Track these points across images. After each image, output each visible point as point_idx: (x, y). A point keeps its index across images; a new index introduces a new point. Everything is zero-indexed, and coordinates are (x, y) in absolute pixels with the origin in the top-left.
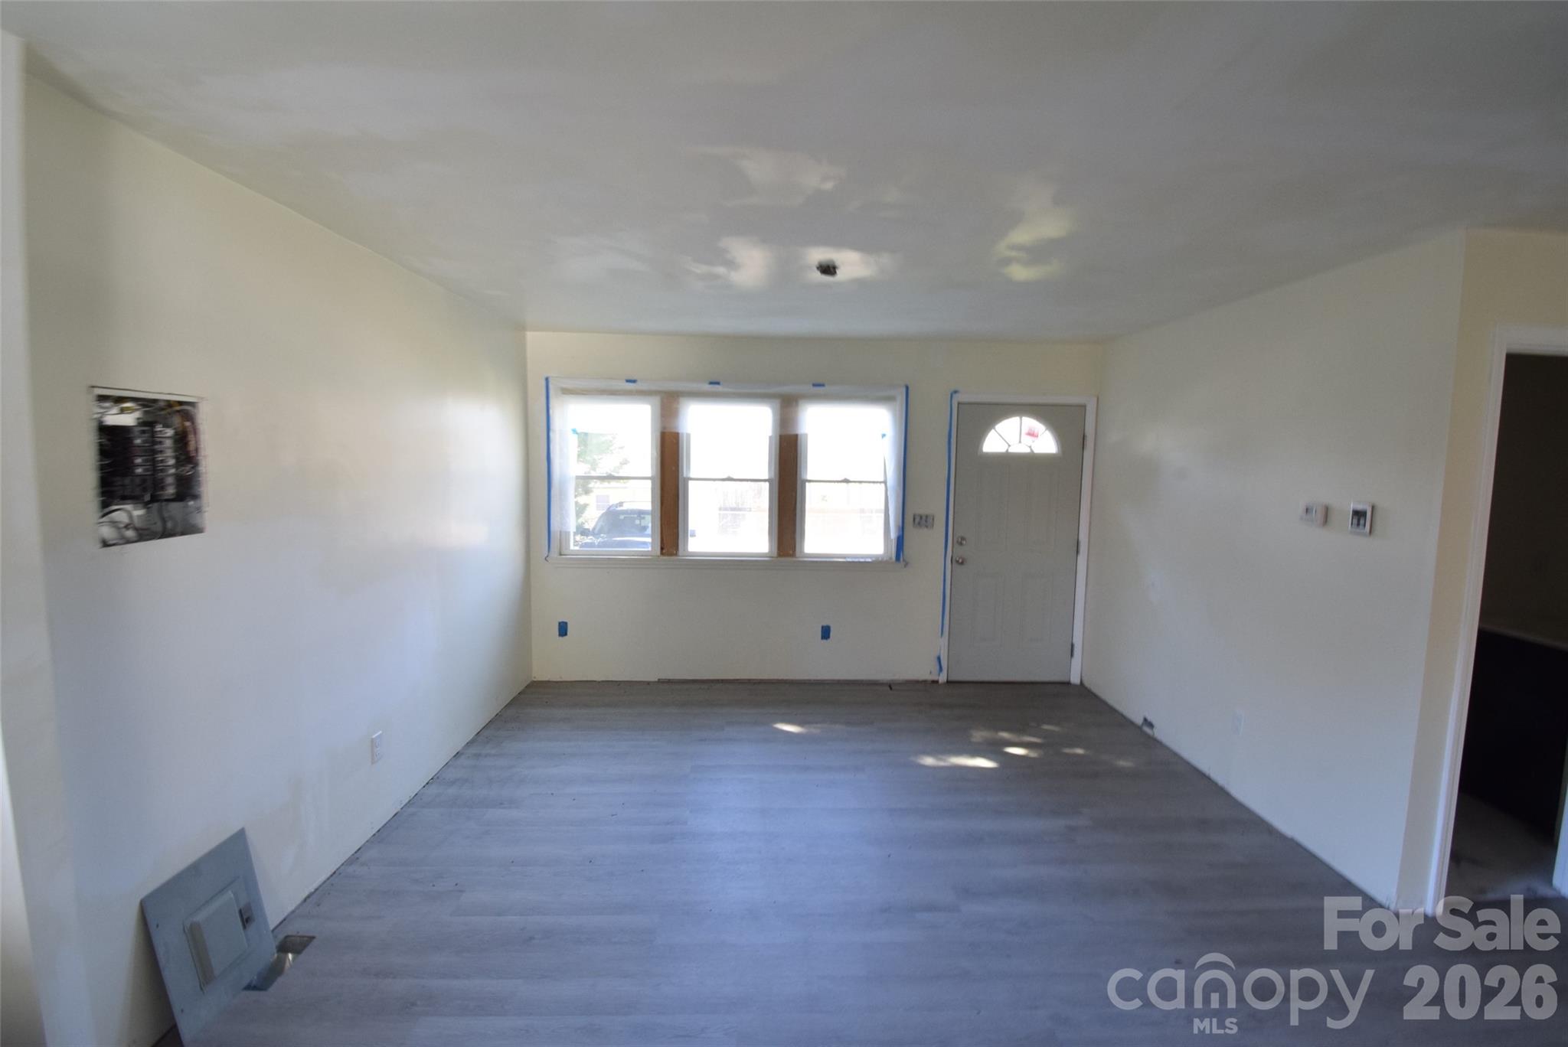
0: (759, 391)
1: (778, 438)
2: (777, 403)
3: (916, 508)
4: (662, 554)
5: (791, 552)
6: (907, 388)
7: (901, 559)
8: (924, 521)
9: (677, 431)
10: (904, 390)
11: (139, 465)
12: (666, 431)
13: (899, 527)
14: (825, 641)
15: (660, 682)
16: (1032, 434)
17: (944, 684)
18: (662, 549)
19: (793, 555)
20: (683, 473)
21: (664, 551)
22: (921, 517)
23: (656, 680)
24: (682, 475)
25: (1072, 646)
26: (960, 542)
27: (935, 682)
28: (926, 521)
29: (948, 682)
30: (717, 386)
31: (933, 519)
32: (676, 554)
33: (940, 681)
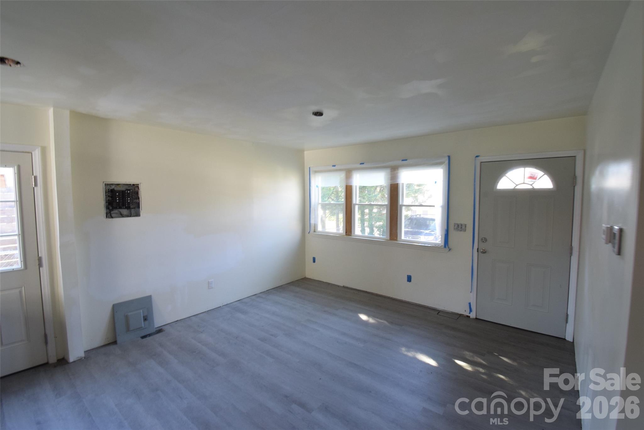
0: (379, 165)
1: (390, 186)
2: (389, 171)
3: (456, 220)
4: (346, 235)
5: (395, 238)
6: (449, 157)
7: (447, 247)
8: (460, 227)
9: (351, 185)
10: (447, 158)
11: (117, 200)
12: (348, 185)
13: (446, 230)
14: (409, 282)
15: (344, 287)
16: (532, 177)
17: (473, 319)
18: (346, 233)
19: (396, 240)
20: (353, 202)
21: (347, 234)
22: (458, 226)
23: (342, 286)
24: (353, 203)
25: (567, 315)
26: (484, 240)
27: (468, 317)
28: (461, 228)
29: (476, 318)
30: (363, 165)
31: (466, 227)
32: (351, 235)
33: (471, 317)
